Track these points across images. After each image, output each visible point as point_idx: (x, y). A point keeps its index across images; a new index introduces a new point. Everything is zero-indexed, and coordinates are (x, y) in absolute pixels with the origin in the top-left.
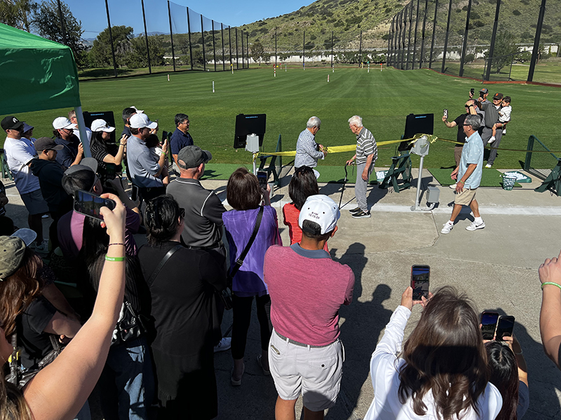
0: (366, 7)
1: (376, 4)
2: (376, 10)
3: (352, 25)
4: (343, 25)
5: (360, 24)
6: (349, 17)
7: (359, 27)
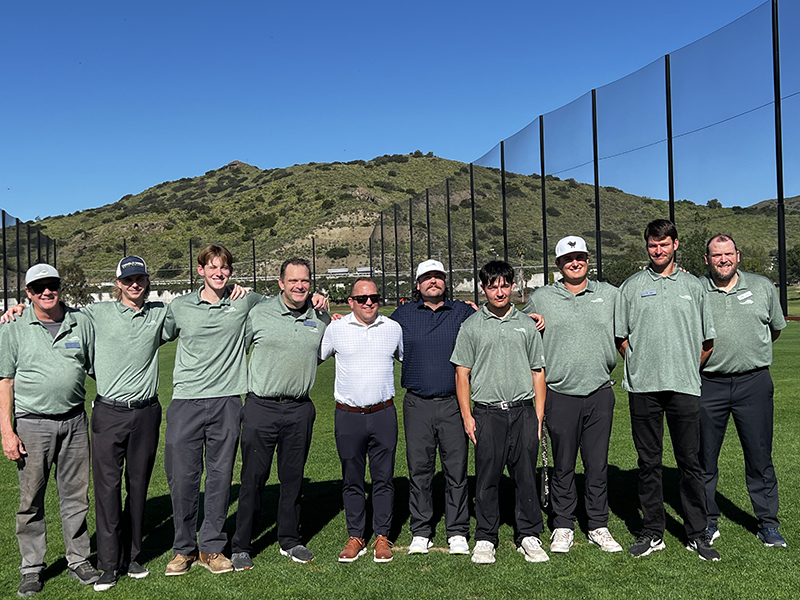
0: (280, 197)
1: (299, 193)
2: (303, 204)
3: (256, 231)
4: (237, 229)
5: (275, 228)
6: (246, 215)
7: (273, 233)
